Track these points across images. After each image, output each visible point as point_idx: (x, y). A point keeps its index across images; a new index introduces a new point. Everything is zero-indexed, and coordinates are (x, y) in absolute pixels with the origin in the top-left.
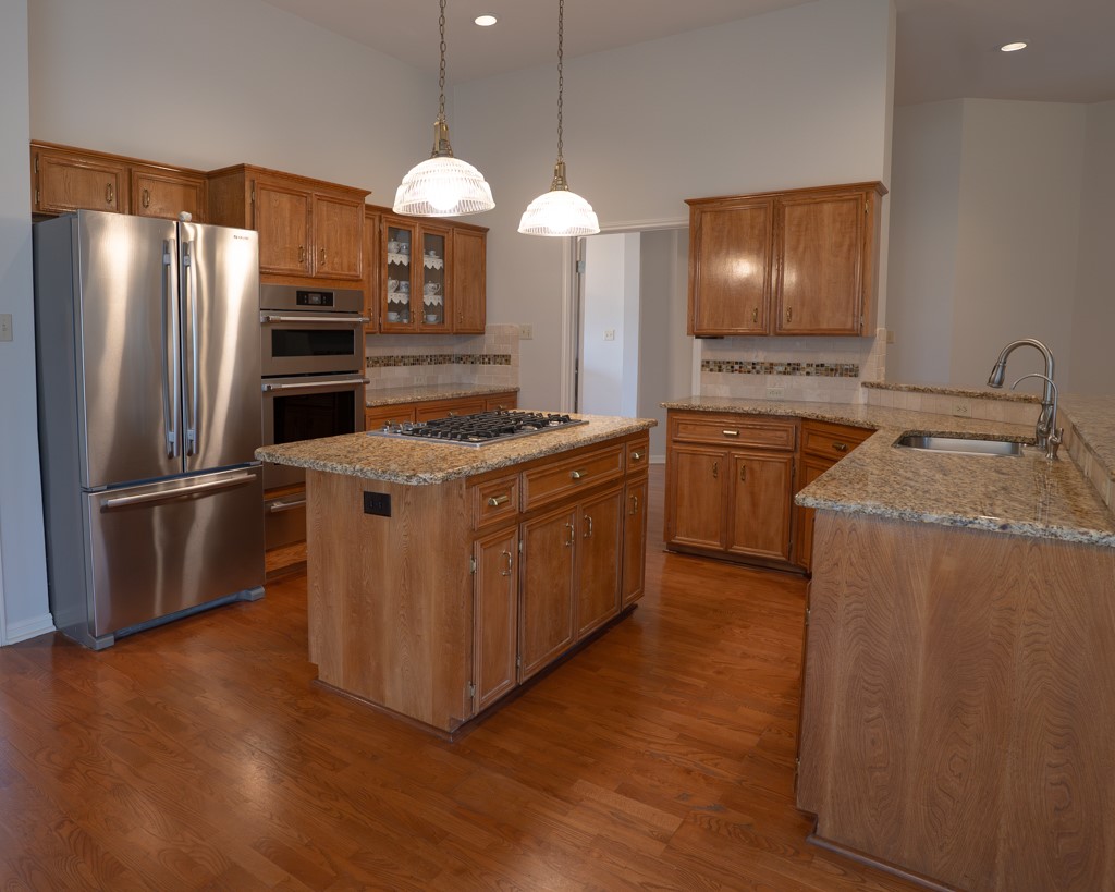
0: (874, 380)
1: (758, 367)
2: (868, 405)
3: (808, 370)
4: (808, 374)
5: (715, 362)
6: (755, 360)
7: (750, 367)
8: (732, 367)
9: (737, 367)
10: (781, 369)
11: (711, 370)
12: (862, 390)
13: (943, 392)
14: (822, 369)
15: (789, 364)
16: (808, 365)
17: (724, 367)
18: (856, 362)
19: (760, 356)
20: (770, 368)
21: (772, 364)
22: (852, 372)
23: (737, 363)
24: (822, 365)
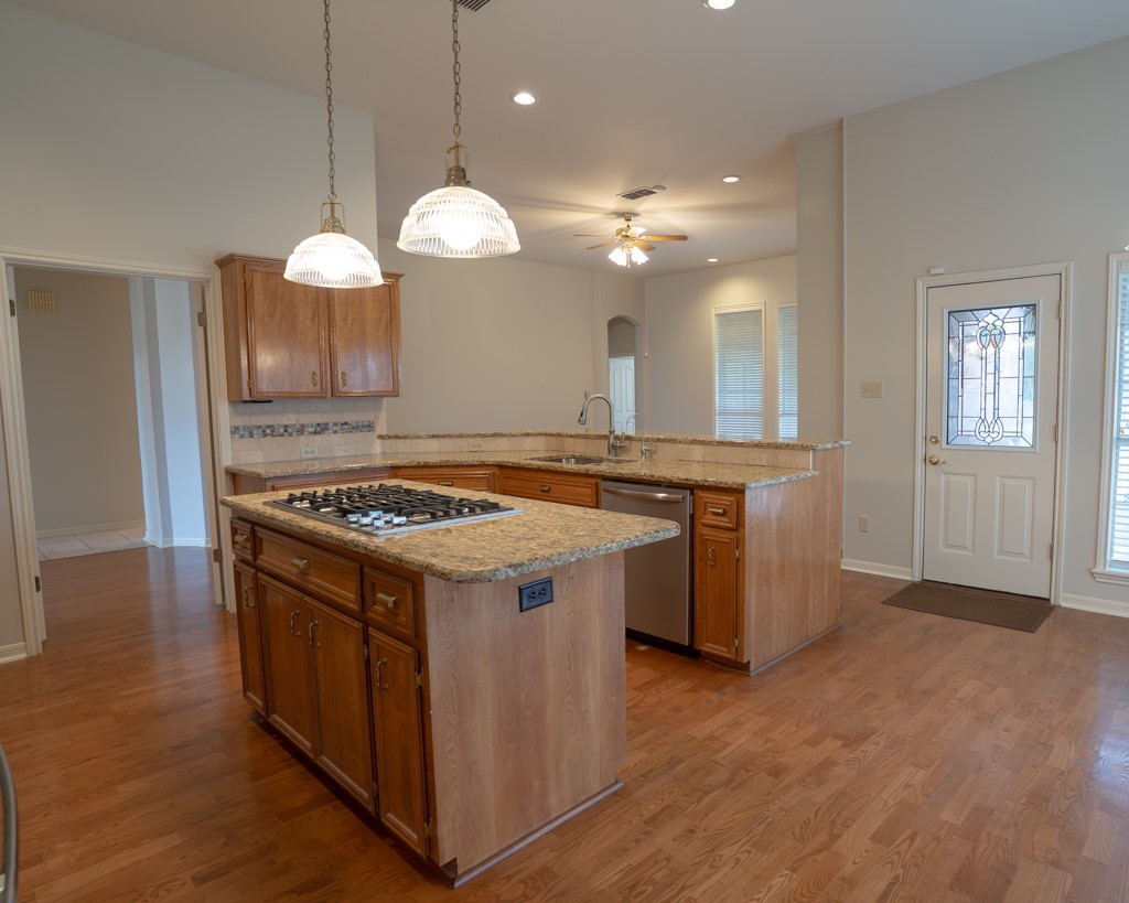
0: (384, 433)
1: (289, 430)
2: (383, 453)
3: (335, 428)
4: (335, 432)
5: (244, 427)
6: (285, 422)
7: (282, 430)
8: (264, 432)
9: (268, 431)
10: (311, 430)
11: (242, 437)
12: (378, 442)
13: (461, 436)
14: (345, 426)
15: (319, 425)
16: (336, 424)
17: (255, 432)
18: (372, 419)
19: (291, 419)
20: (301, 430)
21: (303, 426)
22: (370, 427)
23: (269, 427)
24: (346, 424)
